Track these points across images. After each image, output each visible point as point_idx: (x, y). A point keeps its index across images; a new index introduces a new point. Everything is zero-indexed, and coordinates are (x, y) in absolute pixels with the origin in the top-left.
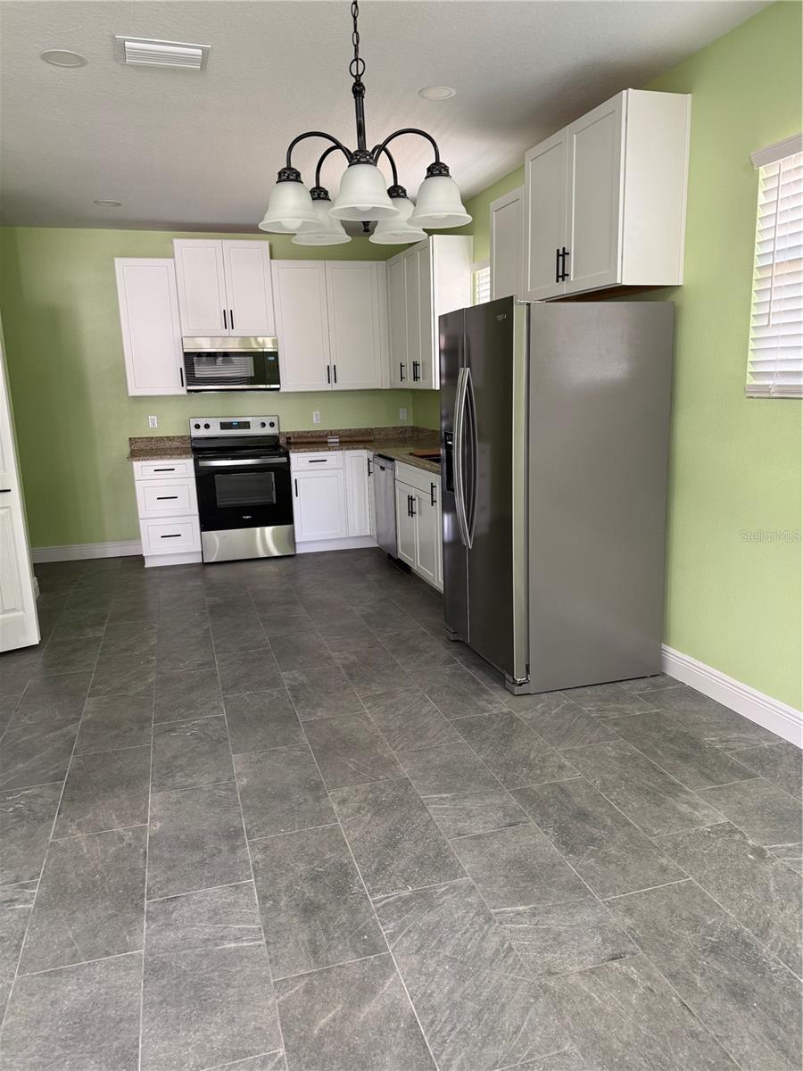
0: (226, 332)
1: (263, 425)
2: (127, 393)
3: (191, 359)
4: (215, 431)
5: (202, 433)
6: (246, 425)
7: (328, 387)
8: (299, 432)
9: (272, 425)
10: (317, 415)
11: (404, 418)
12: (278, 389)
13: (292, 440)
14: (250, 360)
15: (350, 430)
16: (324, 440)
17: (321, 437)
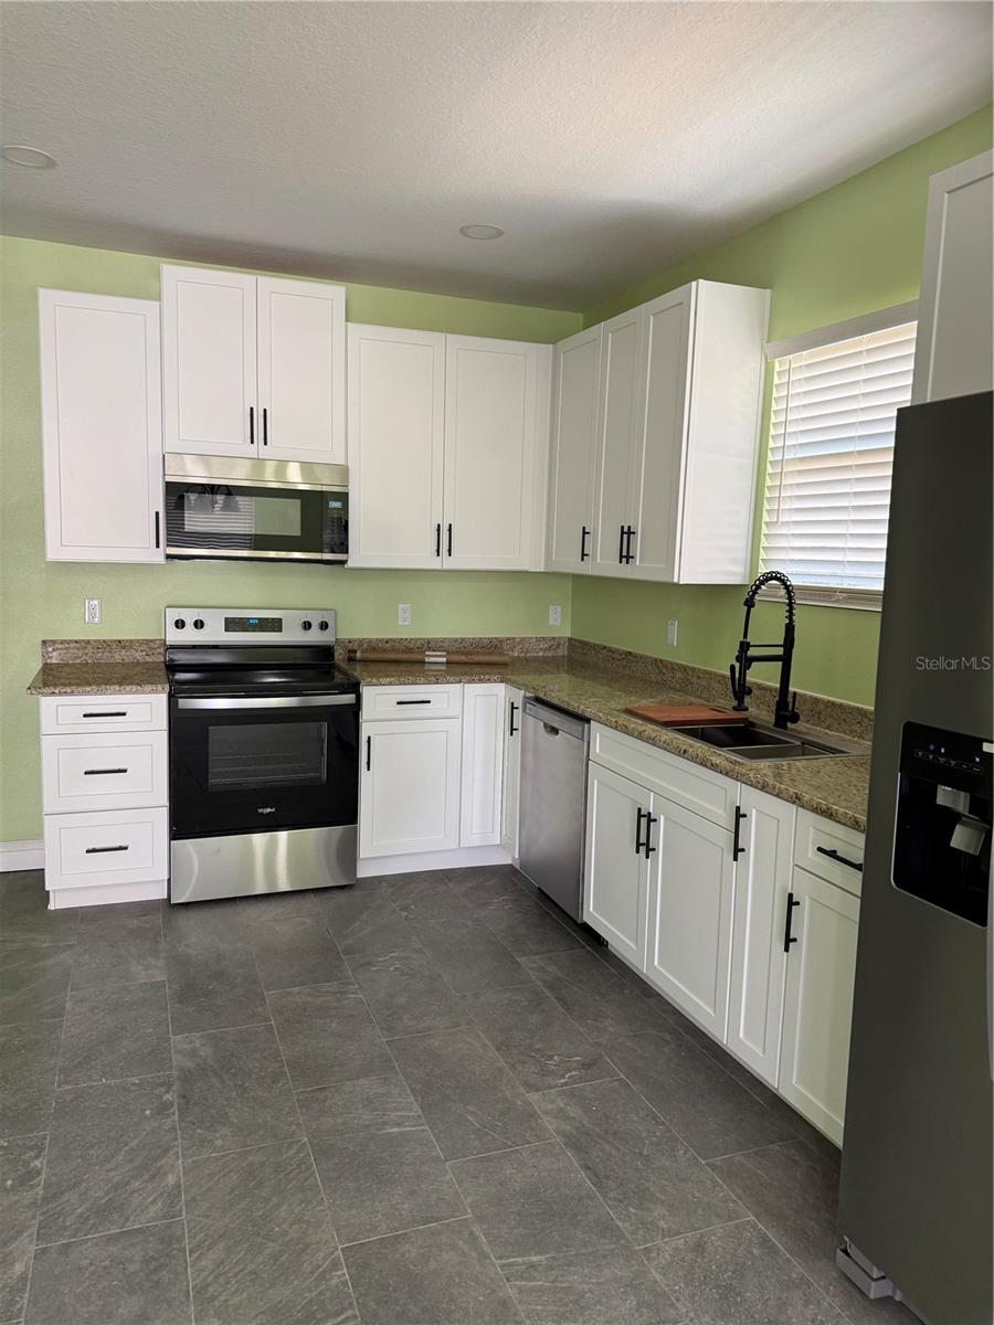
0: (251, 451)
1: (307, 626)
2: (44, 555)
3: (178, 495)
4: (215, 633)
5: (189, 636)
6: (274, 625)
7: (435, 563)
8: (371, 641)
9: (324, 626)
10: (405, 611)
11: (558, 623)
12: (343, 562)
13: (358, 655)
14: (294, 507)
15: (463, 639)
16: (419, 657)
17: (410, 650)
